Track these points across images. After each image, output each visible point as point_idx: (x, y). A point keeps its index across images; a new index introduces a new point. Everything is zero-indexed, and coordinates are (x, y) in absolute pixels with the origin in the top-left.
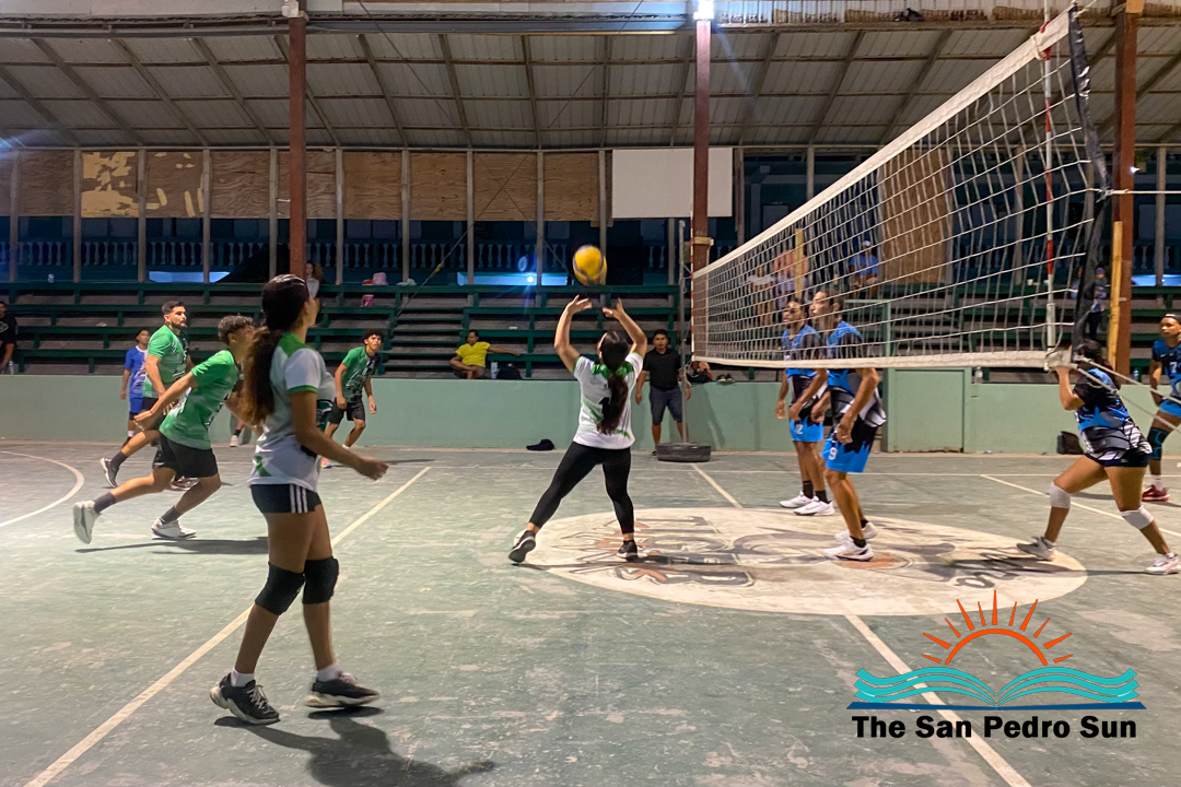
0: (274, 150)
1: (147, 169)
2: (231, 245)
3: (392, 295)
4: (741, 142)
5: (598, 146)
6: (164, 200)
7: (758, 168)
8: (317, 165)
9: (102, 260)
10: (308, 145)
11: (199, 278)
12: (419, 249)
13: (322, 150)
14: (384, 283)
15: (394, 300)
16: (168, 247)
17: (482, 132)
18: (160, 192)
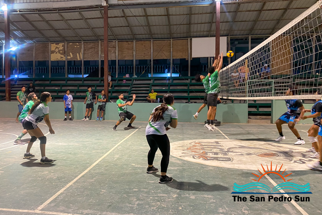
0: (100, 42)
1: (67, 48)
2: (89, 67)
3: (131, 80)
4: (229, 35)
5: (188, 37)
6: (72, 56)
7: (234, 42)
8: (111, 45)
9: (56, 72)
10: (109, 40)
11: (81, 76)
12: (138, 68)
13: (112, 41)
14: (128, 77)
15: (131, 81)
16: (73, 68)
17: (156, 35)
18: (71, 54)
